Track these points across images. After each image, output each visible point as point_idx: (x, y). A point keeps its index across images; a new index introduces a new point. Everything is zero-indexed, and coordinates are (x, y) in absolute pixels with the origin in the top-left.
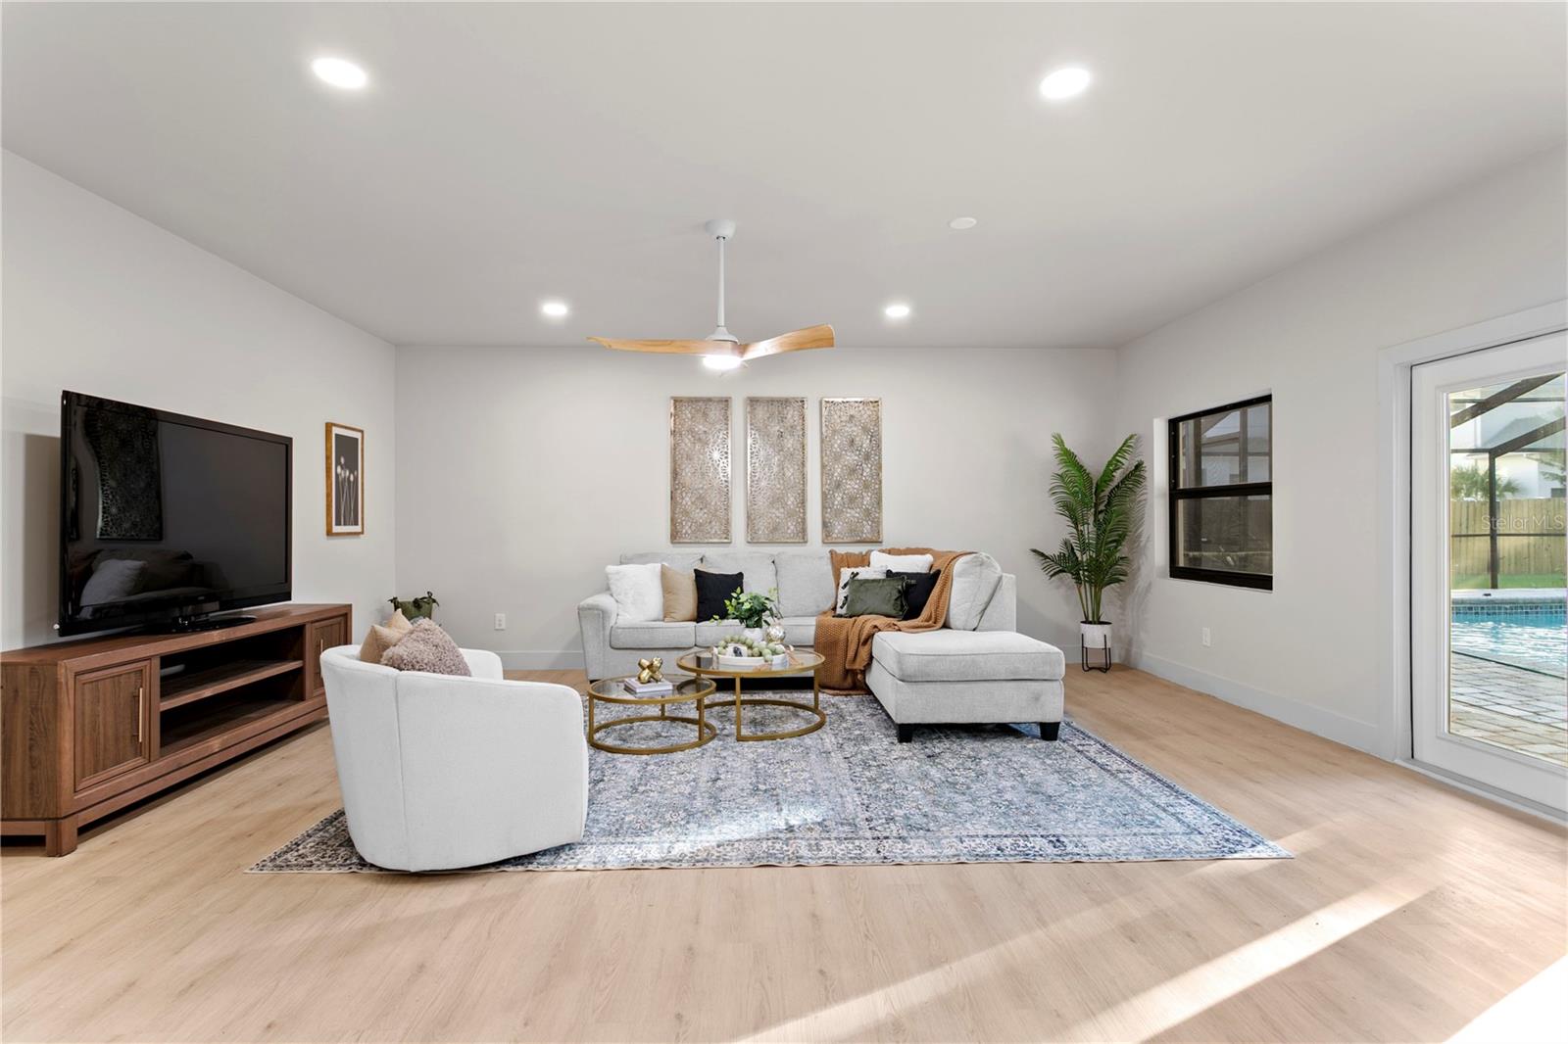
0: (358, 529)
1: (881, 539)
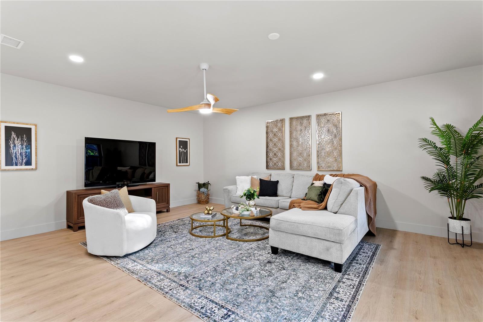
0: (188, 164)
1: (341, 170)
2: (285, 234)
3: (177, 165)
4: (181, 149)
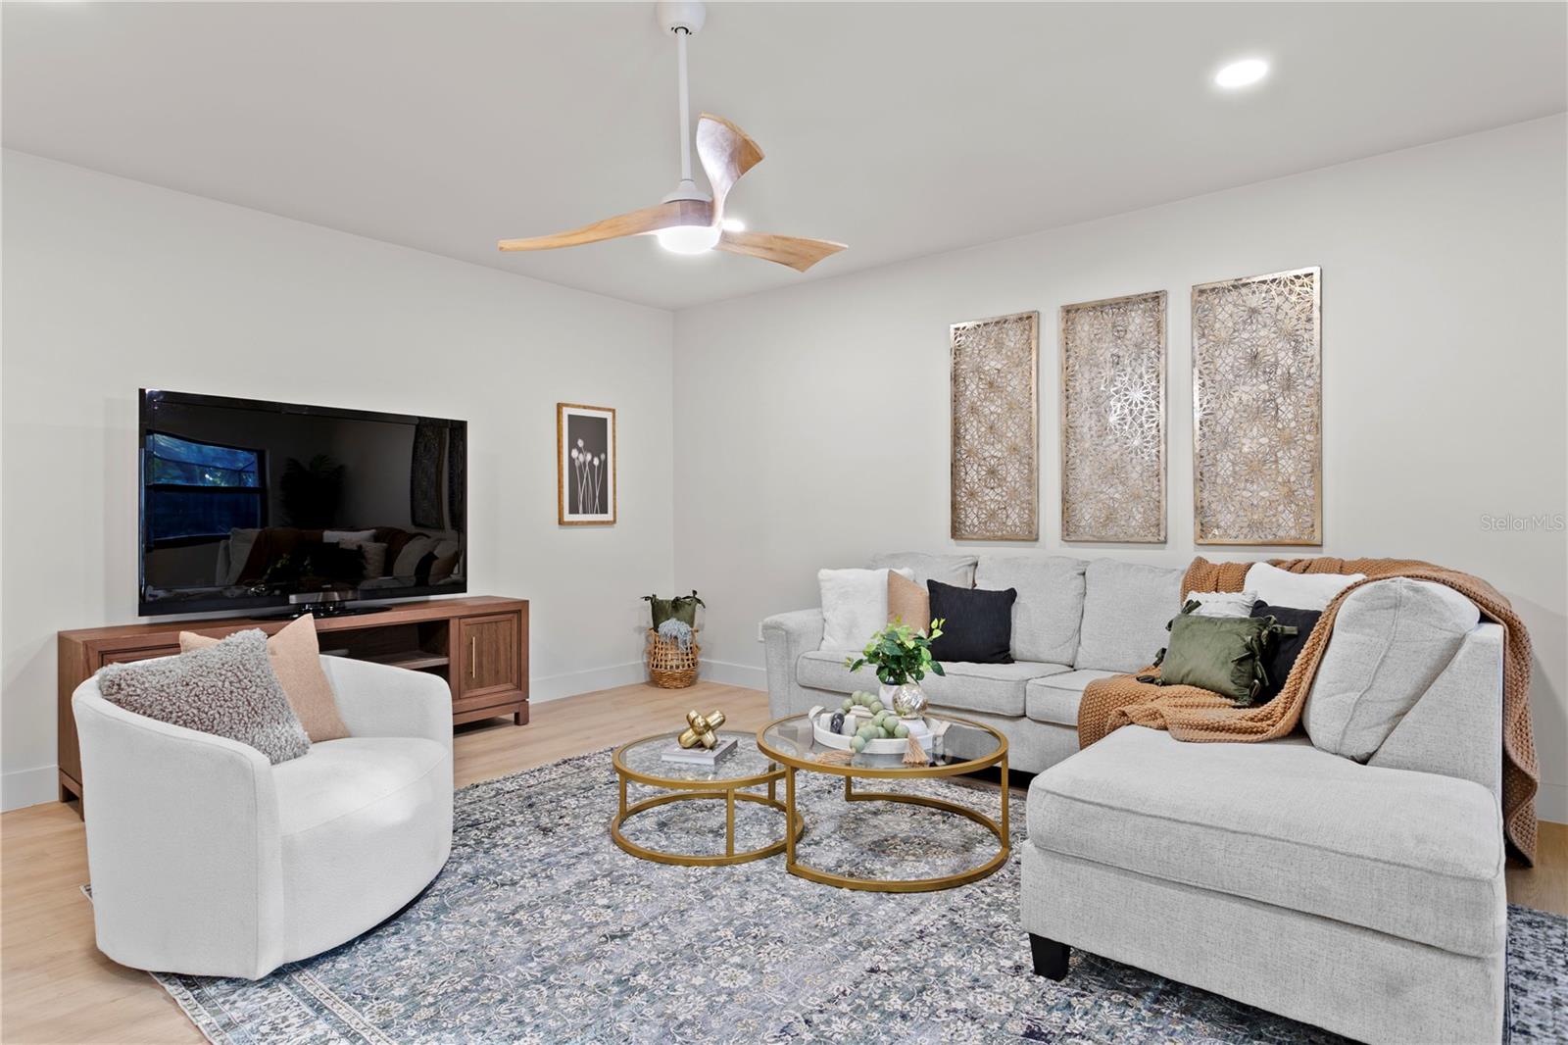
0: (609, 517)
1: (1317, 541)
2: (1112, 877)
3: (561, 522)
4: (580, 451)
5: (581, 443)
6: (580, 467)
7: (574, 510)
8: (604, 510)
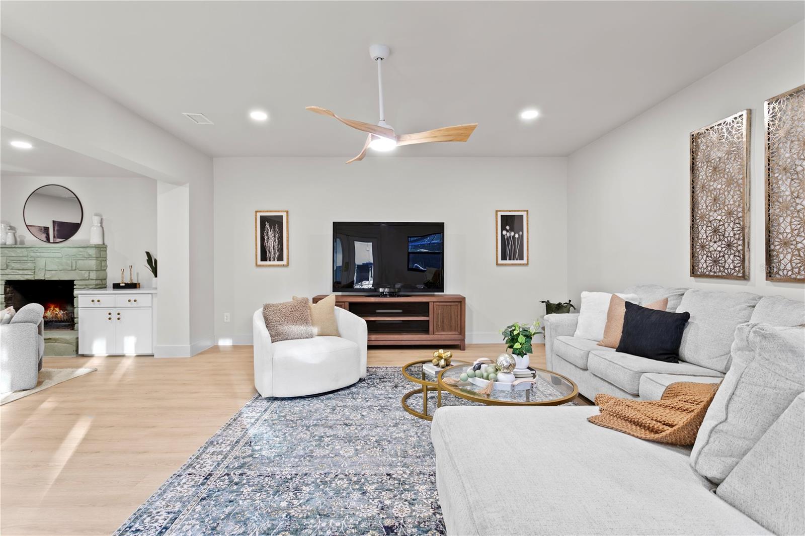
3: (497, 264)
4: (507, 231)
5: (508, 228)
6: (507, 239)
7: (504, 258)
8: (521, 258)
